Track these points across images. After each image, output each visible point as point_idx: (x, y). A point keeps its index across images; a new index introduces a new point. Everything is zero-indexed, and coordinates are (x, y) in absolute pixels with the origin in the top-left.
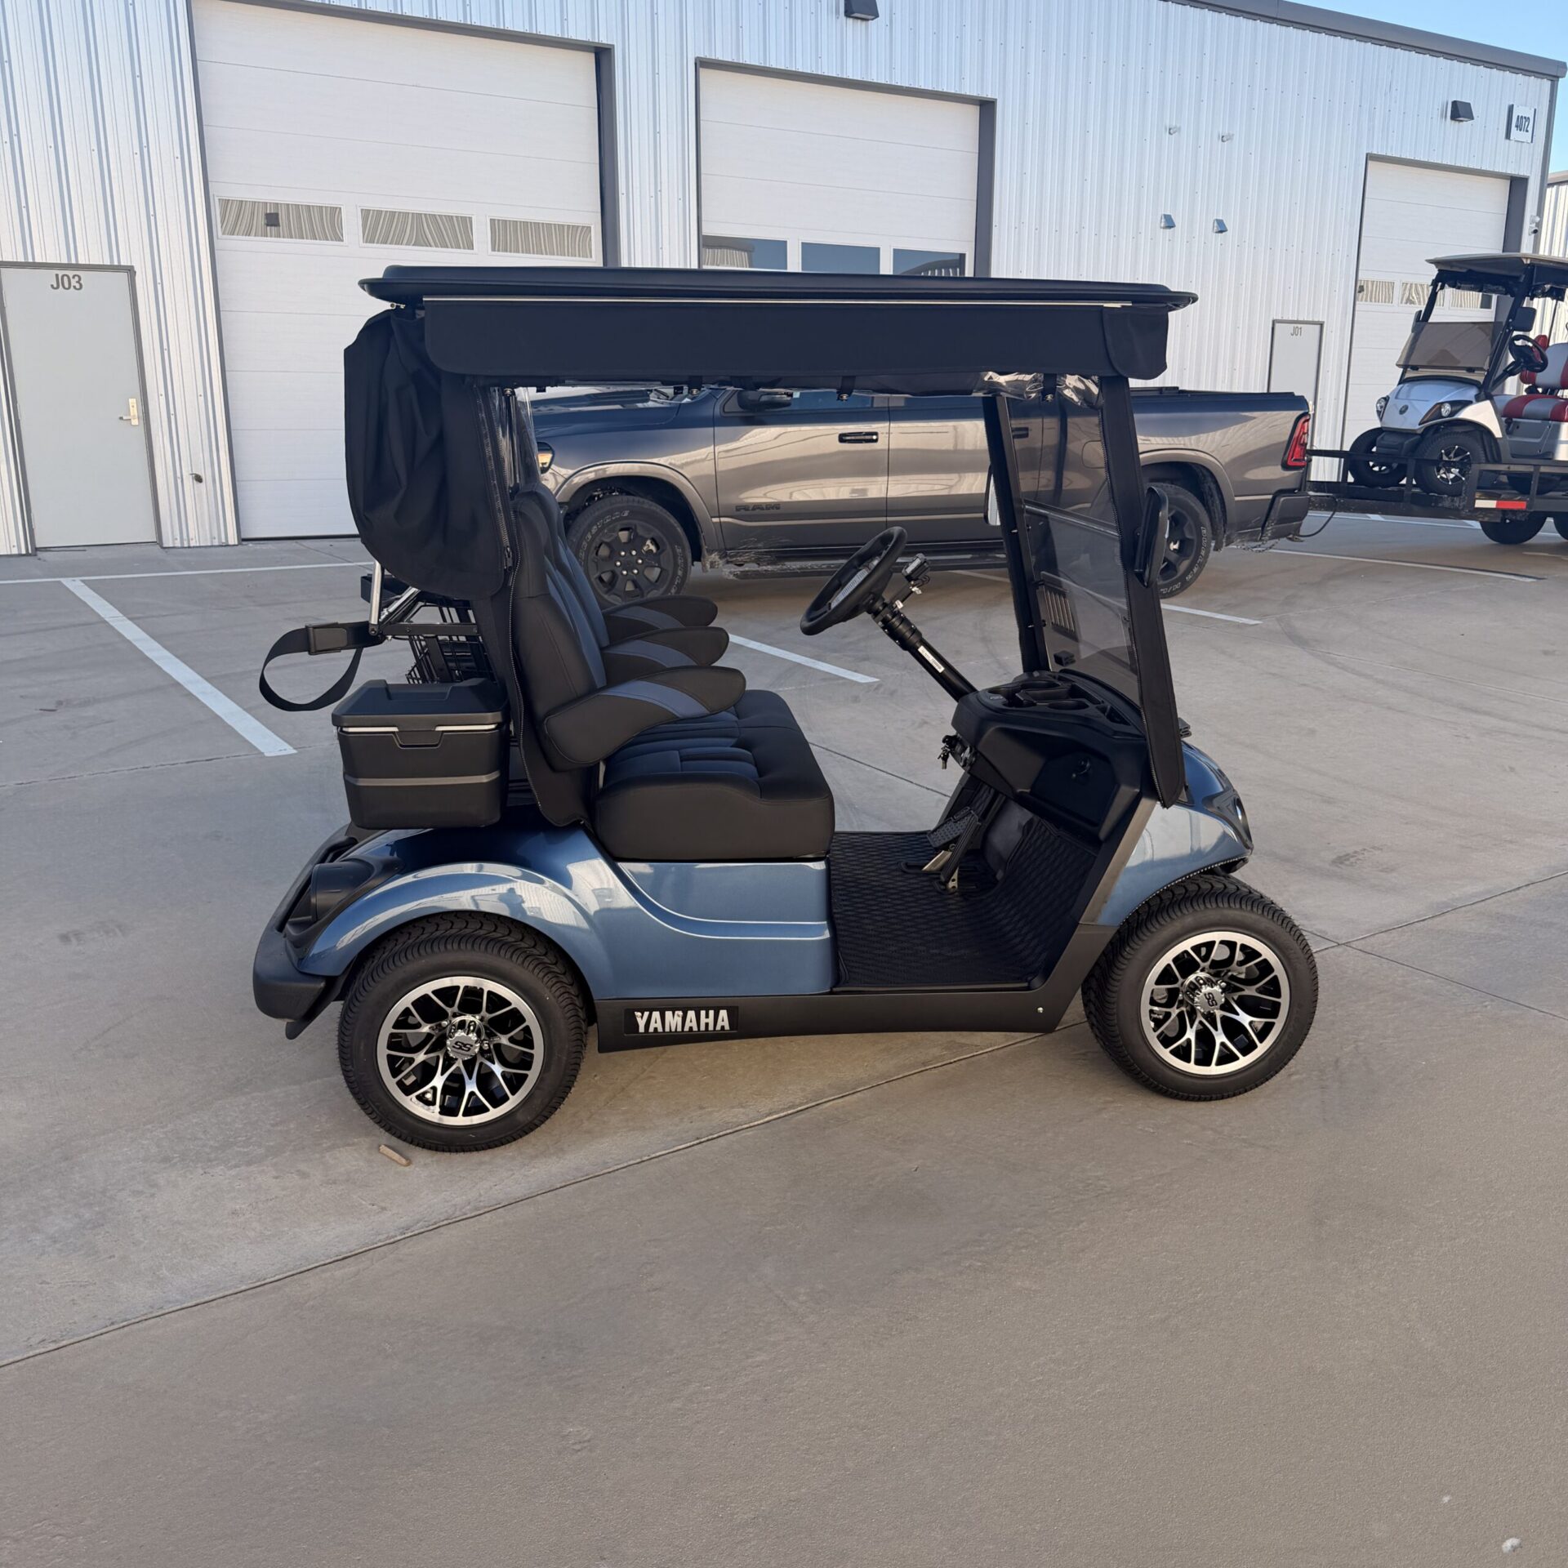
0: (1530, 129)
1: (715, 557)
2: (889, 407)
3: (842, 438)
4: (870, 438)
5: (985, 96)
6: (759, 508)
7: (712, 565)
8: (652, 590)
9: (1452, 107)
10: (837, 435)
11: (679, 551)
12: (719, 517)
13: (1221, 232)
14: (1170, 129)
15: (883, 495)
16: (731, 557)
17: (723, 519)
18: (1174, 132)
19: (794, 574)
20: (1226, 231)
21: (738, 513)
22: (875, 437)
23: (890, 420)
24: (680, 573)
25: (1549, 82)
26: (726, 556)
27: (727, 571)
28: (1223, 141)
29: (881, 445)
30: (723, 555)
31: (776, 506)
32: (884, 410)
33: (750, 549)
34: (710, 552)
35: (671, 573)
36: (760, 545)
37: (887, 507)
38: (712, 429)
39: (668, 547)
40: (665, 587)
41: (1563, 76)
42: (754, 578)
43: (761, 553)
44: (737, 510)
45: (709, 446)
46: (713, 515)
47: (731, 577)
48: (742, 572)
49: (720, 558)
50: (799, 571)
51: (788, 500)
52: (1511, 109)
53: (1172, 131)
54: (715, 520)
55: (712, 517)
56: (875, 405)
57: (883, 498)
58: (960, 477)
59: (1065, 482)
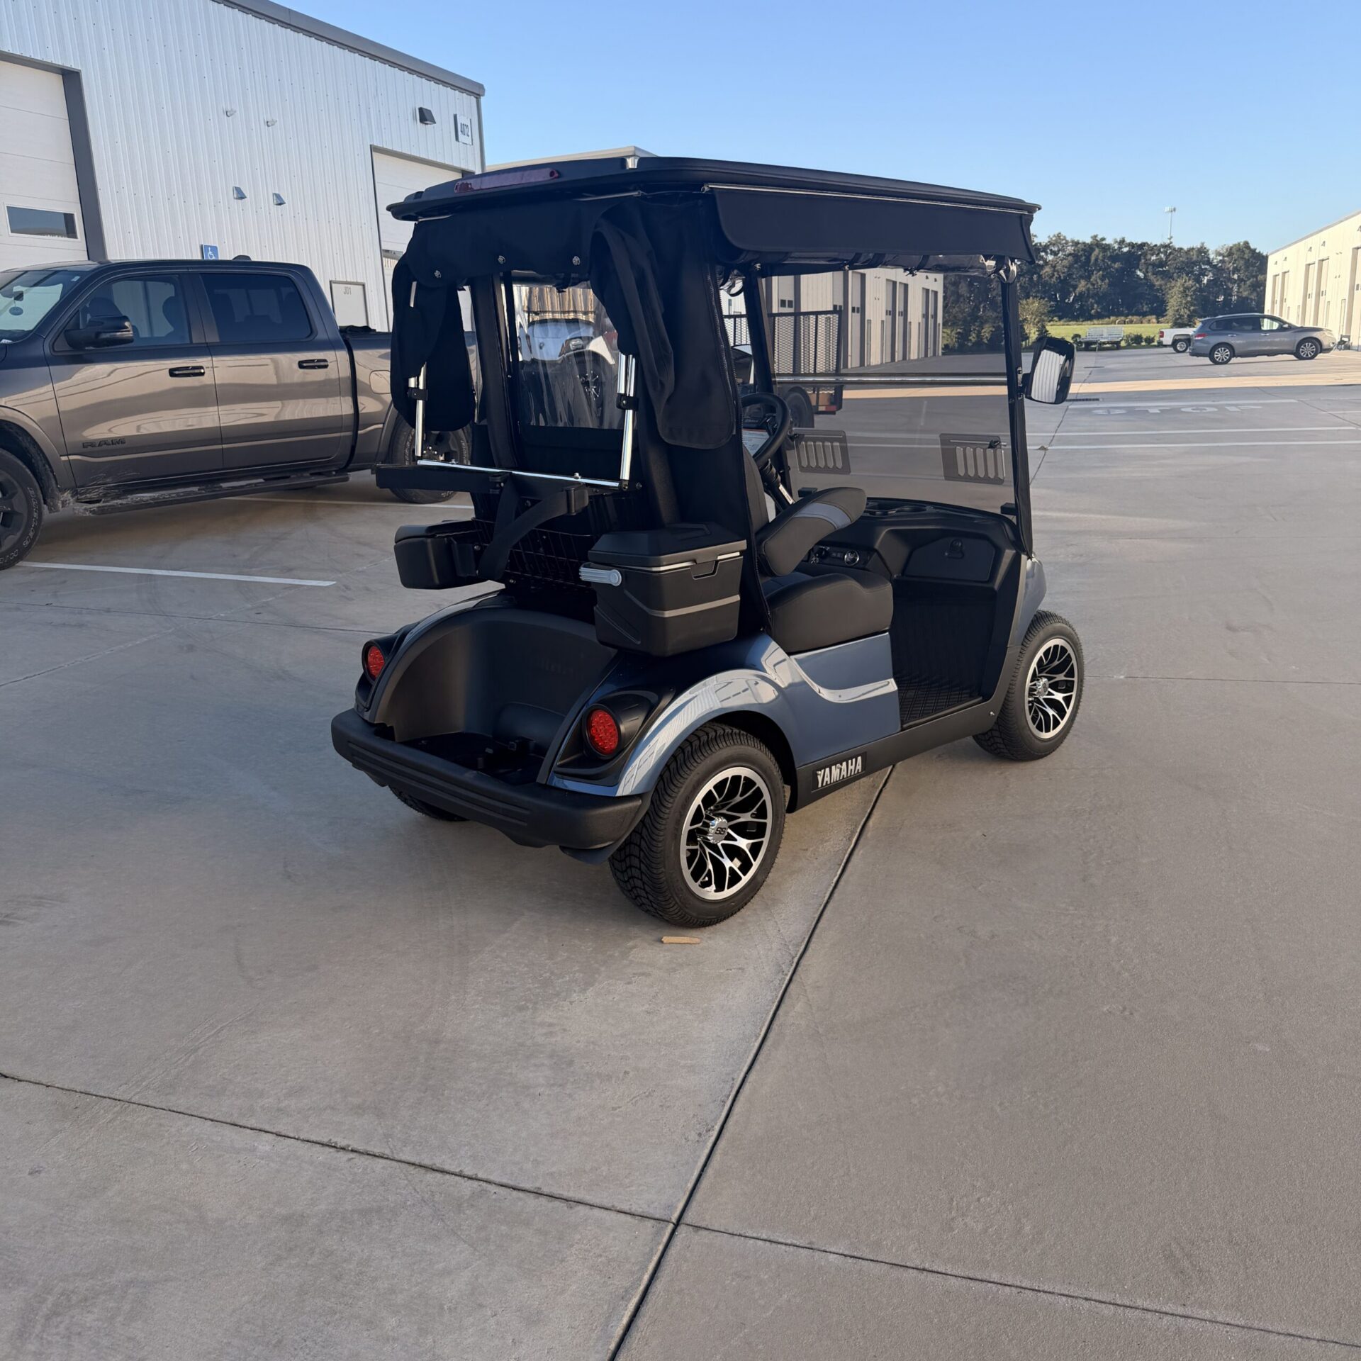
0: (470, 134)
1: (67, 495)
2: (207, 343)
3: (172, 373)
4: (196, 372)
5: (69, 66)
6: (105, 443)
7: (64, 503)
8: (10, 535)
9: (420, 112)
10: (168, 370)
11: (32, 492)
12: (68, 455)
13: (280, 204)
14: (227, 112)
15: (218, 425)
16: (81, 494)
17: (72, 457)
18: (231, 115)
19: (147, 505)
20: (285, 203)
21: (85, 450)
22: (202, 371)
23: (211, 355)
24: (35, 515)
25: (475, 99)
26: (77, 494)
27: (81, 509)
28: (268, 126)
29: (206, 380)
30: (75, 494)
31: (121, 441)
32: (203, 345)
33: (99, 485)
34: (63, 491)
35: (25, 515)
36: (108, 480)
37: (220, 435)
38: (46, 368)
39: (20, 490)
40: (21, 532)
41: (483, 95)
42: (111, 513)
43: (111, 488)
44: (84, 447)
45: (49, 384)
46: (61, 454)
47: (88, 514)
48: (98, 507)
49: (72, 497)
50: (152, 501)
51: (134, 433)
52: (455, 117)
53: (228, 114)
54: (64, 458)
55: (61, 456)
56: (194, 342)
57: (217, 427)
58: (283, 406)
59: (360, 407)
